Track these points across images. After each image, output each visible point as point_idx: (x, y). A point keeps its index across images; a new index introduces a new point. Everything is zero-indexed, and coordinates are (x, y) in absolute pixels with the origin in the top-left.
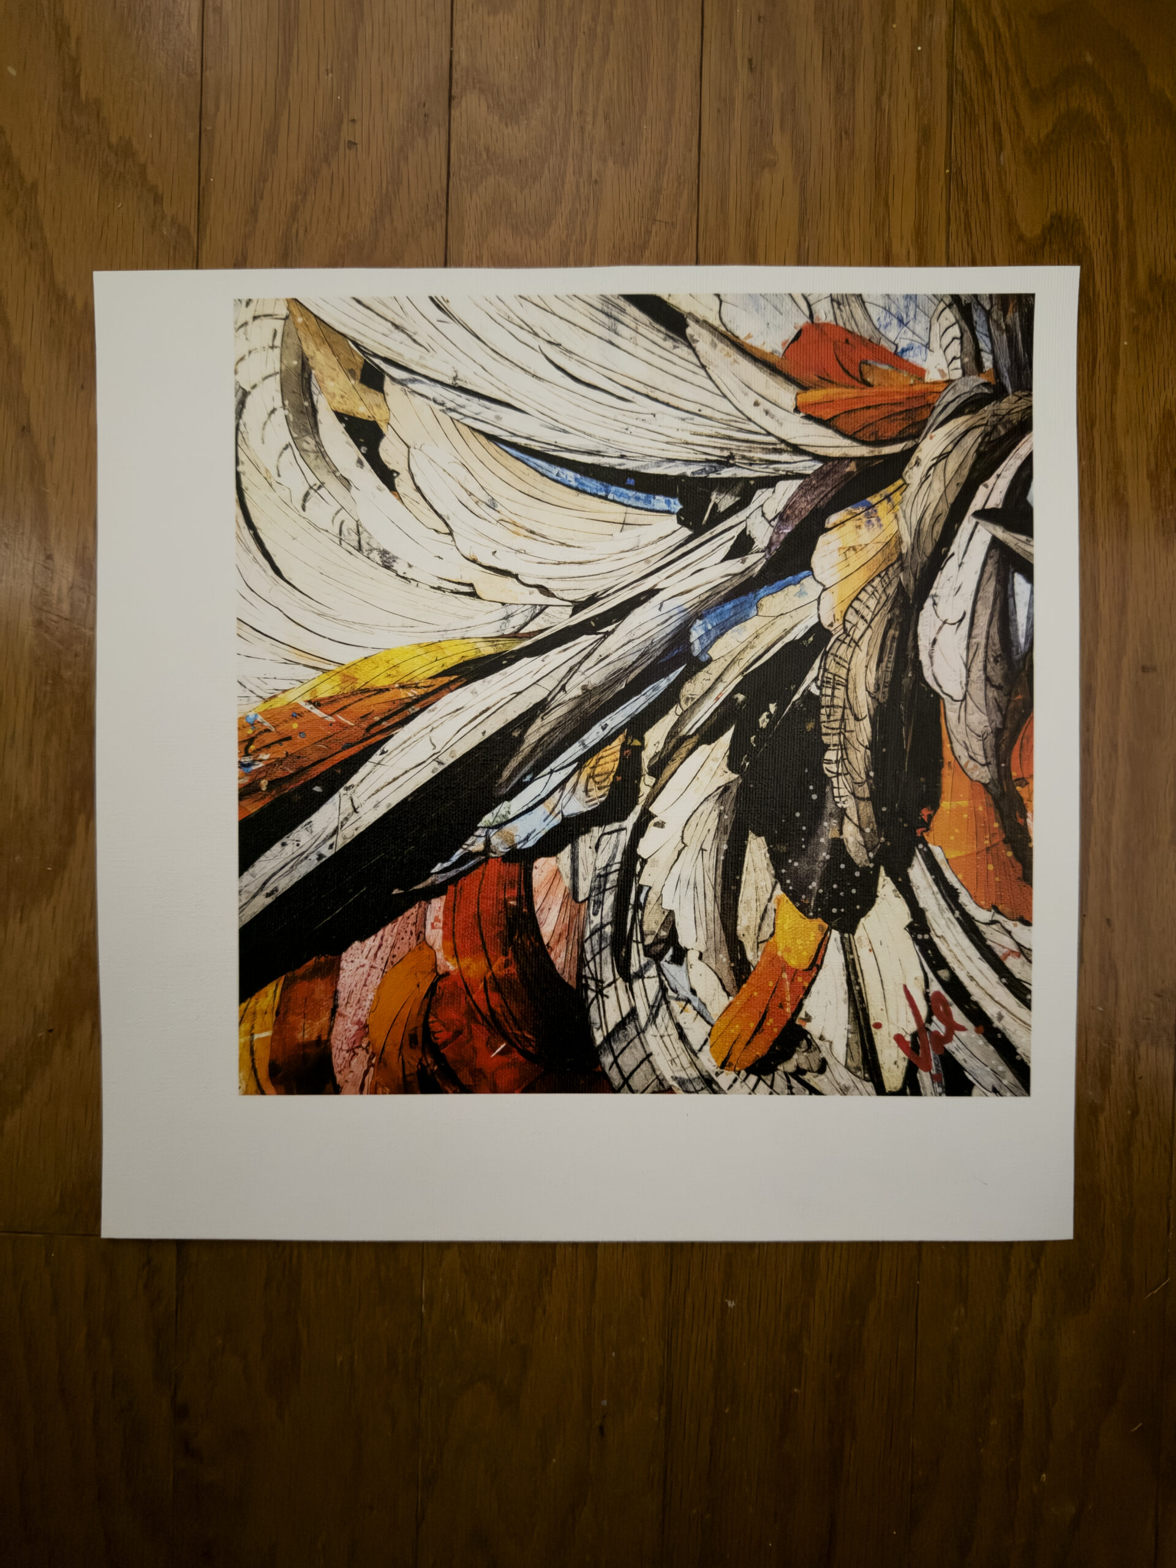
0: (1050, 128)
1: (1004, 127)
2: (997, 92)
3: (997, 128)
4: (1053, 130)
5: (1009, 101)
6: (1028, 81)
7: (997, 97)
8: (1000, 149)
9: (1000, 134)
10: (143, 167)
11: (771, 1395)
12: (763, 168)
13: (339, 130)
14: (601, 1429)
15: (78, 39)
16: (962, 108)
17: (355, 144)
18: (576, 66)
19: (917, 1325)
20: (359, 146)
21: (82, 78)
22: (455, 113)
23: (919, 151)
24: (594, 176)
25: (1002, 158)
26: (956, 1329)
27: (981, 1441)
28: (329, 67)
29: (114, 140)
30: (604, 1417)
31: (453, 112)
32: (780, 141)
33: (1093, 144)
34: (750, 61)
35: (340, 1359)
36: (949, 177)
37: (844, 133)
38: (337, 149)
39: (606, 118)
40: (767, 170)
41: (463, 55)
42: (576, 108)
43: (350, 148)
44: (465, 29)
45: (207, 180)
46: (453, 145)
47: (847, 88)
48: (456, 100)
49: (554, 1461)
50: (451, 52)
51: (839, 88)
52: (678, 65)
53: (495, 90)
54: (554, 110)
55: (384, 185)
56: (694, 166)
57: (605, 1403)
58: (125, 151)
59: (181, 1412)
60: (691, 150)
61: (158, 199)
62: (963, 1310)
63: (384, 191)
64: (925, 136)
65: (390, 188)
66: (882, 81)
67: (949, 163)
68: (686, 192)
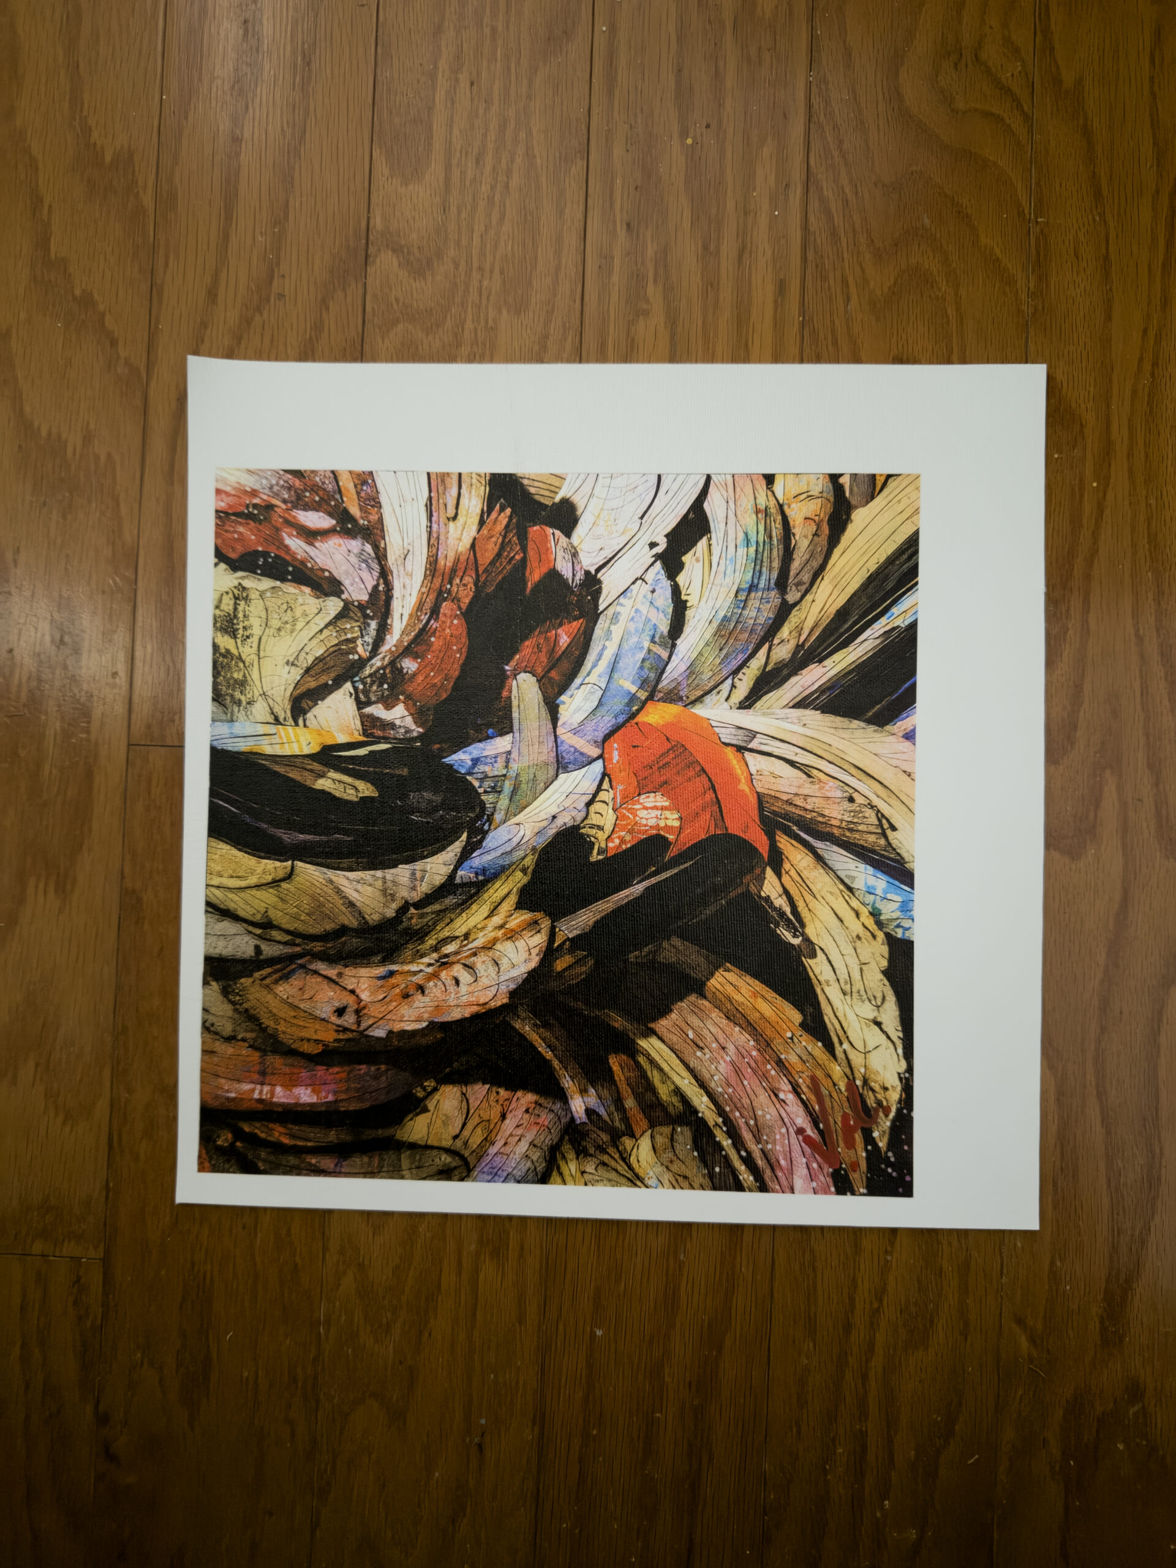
0: (892, 282)
1: (851, 280)
2: (845, 249)
3: (845, 282)
4: (895, 283)
5: (855, 259)
6: (872, 241)
7: (845, 255)
8: (848, 300)
9: (848, 286)
10: (103, 315)
11: (635, 1419)
12: (638, 316)
13: (271, 283)
14: (480, 1446)
15: (50, 206)
16: (814, 264)
17: (284, 296)
18: (476, 228)
19: (769, 1356)
20: (287, 298)
21: (52, 240)
22: (371, 270)
23: (776, 302)
24: (490, 323)
25: (849, 308)
26: (806, 1362)
27: (828, 1467)
28: (263, 231)
29: (78, 292)
30: (483, 1435)
31: (368, 268)
32: (653, 291)
33: (930, 296)
34: (628, 225)
35: (246, 1374)
36: (803, 325)
37: (711, 285)
38: (268, 300)
39: (502, 273)
40: (641, 318)
41: (378, 220)
42: (475, 264)
43: (279, 300)
44: (381, 198)
45: (157, 327)
46: (368, 298)
47: (712, 247)
48: (372, 259)
49: (437, 1474)
50: (368, 218)
51: (705, 247)
52: (565, 227)
53: (406, 250)
54: (457, 266)
55: (308, 330)
56: (578, 314)
57: (483, 1421)
58: (87, 301)
59: (103, 1419)
60: (575, 301)
61: (114, 343)
62: (811, 1345)
63: (308, 336)
64: (781, 288)
65: (313, 334)
66: (743, 242)
67: (803, 311)
68: (570, 338)
